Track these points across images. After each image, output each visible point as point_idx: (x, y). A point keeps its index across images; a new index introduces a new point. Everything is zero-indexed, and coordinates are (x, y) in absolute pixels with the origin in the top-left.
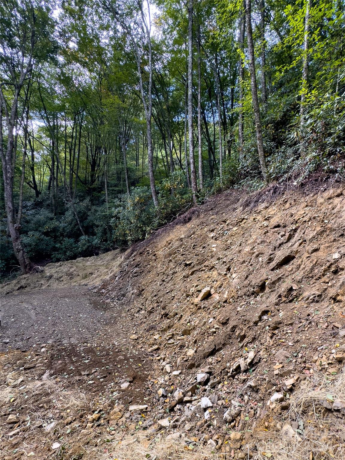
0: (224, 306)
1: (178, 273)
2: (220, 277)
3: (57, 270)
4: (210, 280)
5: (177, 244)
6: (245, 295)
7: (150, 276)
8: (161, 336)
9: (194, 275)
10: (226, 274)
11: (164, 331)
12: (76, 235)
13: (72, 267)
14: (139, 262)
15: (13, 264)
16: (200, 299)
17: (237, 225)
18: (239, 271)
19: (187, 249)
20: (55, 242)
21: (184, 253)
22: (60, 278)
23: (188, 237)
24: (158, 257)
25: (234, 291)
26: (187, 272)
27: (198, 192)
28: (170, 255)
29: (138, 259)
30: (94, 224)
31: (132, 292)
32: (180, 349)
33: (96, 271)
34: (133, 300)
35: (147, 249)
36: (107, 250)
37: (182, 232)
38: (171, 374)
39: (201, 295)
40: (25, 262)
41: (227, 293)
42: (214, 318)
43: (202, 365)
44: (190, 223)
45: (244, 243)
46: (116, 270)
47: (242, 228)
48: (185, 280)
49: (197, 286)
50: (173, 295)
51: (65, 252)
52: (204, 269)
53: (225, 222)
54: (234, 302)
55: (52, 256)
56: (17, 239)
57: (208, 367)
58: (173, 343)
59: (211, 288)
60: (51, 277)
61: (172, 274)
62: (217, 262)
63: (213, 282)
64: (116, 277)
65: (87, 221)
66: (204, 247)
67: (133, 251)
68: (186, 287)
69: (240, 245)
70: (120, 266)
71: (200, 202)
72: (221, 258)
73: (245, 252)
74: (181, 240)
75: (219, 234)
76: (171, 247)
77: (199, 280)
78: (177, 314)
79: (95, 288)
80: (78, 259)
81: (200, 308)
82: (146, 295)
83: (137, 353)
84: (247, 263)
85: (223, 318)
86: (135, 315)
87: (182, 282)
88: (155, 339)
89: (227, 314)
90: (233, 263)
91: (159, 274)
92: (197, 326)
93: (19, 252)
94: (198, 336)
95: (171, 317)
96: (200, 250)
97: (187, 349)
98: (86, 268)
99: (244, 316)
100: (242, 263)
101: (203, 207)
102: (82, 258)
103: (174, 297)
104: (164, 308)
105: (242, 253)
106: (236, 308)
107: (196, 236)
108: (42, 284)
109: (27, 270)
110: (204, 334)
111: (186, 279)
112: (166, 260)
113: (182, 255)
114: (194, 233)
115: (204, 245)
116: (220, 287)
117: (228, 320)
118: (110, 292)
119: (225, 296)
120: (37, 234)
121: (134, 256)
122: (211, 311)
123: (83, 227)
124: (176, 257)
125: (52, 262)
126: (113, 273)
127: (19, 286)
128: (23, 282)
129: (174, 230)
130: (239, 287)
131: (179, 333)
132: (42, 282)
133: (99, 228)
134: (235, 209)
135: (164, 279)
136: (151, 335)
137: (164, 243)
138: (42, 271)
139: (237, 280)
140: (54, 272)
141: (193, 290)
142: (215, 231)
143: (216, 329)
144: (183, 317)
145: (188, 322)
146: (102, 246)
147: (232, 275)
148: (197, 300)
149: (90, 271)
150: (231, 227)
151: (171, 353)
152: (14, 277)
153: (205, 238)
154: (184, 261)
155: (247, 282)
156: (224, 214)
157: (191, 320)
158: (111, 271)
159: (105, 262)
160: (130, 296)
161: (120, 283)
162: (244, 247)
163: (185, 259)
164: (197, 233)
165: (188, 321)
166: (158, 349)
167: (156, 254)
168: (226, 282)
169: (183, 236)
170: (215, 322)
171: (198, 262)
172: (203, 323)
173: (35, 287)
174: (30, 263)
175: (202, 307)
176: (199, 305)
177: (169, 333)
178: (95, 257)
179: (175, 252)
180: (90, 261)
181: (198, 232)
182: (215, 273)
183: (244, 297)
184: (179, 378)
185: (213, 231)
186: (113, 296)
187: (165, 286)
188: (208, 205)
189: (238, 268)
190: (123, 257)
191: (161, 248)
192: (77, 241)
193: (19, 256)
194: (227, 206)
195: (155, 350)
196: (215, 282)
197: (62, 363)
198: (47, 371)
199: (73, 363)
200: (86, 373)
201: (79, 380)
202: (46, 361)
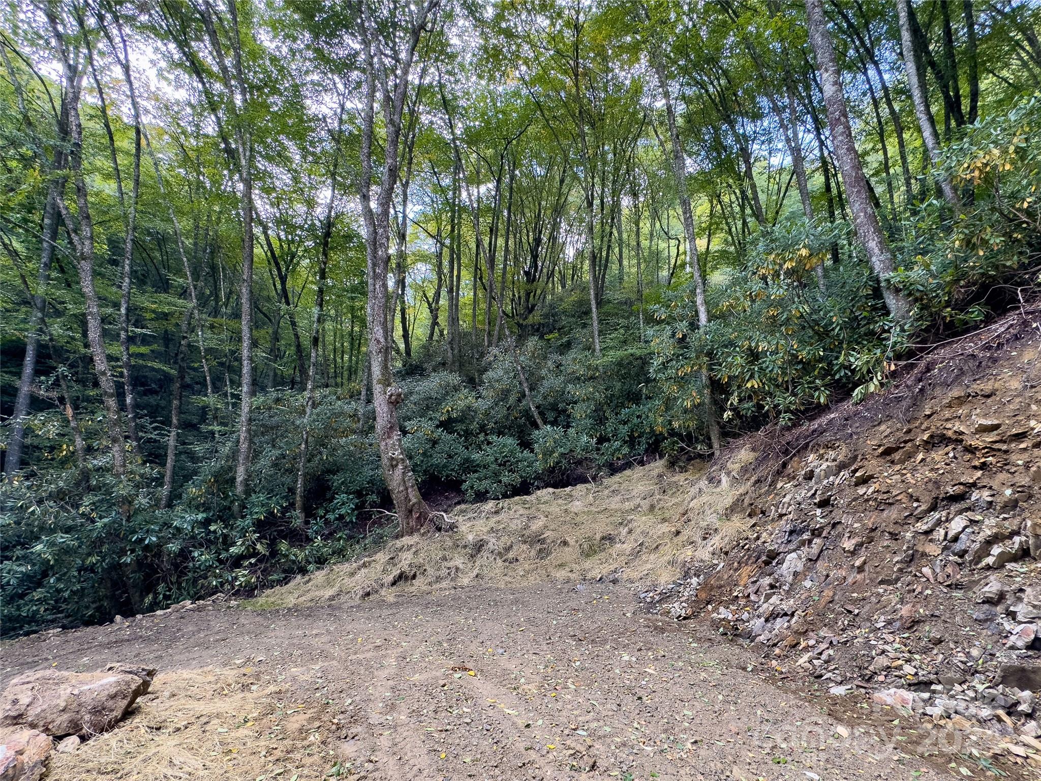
3: (491, 524)
13: (531, 518)
15: (374, 505)
20: (467, 447)
33: (623, 531)
51: (496, 474)
55: (464, 487)
60: (479, 546)
93: (394, 467)
98: (580, 519)
108: (457, 569)
109: (413, 523)
120: (427, 425)
125: (461, 502)
127: (396, 572)
128: (406, 560)
132: (458, 562)
138: (452, 527)
140: (485, 530)
149: (596, 529)
173: (439, 579)
192: (522, 445)
193: (394, 479)
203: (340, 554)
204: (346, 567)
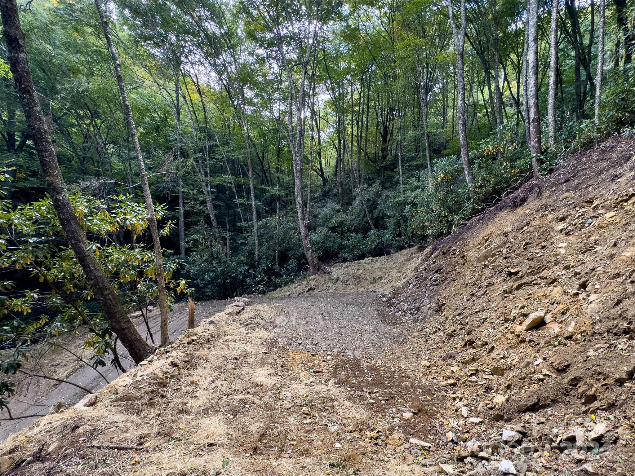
0: (565, 345)
1: (496, 285)
2: (566, 297)
3: (344, 271)
4: (547, 301)
5: (498, 241)
6: (608, 332)
7: (454, 287)
8: (460, 370)
9: (521, 291)
10: (577, 294)
11: (466, 363)
12: (364, 230)
13: (359, 269)
14: (441, 265)
16: (525, 328)
17: (615, 207)
18: (604, 291)
19: (513, 249)
20: (342, 239)
21: (508, 255)
22: (347, 281)
23: (518, 230)
24: (467, 260)
25: (587, 323)
26: (511, 284)
27: (542, 153)
28: (486, 257)
29: (440, 262)
30: (385, 215)
31: (429, 306)
32: (485, 392)
33: (387, 275)
34: (430, 316)
35: (454, 248)
36: (401, 248)
37: (508, 223)
38: (467, 419)
39: (528, 322)
40: (313, 262)
41: (573, 324)
42: (545, 359)
43: (514, 420)
44: (523, 206)
45: (624, 242)
46: (411, 274)
47: (627, 213)
48: (506, 297)
49: (523, 307)
50: (484, 317)
51: (352, 250)
52: (539, 281)
53: (590, 202)
54: (584, 340)
55: (339, 255)
56: (307, 236)
57: (522, 425)
58: (476, 382)
59: (547, 312)
60: (338, 279)
61: (487, 286)
62: (564, 272)
63: (553, 304)
64: (410, 284)
65: (377, 210)
66: (543, 247)
67: (434, 250)
68: (506, 307)
69: (615, 245)
70: (416, 269)
71: (545, 170)
72: (573, 267)
73: (624, 258)
74: (506, 234)
75: (575, 225)
76: (489, 245)
77: (529, 298)
78: (486, 344)
79: (384, 296)
80: (366, 259)
81: (523, 341)
82: (447, 311)
83: (427, 384)
84: (624, 277)
85: (558, 362)
86: (431, 336)
87: (501, 298)
88: (453, 372)
89: (568, 357)
90: (594, 275)
91: (467, 285)
92: (514, 366)
93: (308, 250)
94: (514, 379)
95: (478, 347)
96: (537, 251)
97: (495, 394)
98: (375, 270)
99: (598, 366)
100: (614, 278)
101: (551, 178)
102: (371, 258)
103: (486, 319)
104: (469, 333)
105: (616, 259)
106: (586, 351)
107: (531, 229)
108: (329, 287)
109: (316, 271)
110: (525, 378)
111: (506, 295)
112: (479, 264)
113: (505, 258)
114: (528, 224)
115: (544, 244)
116: (563, 313)
117: (568, 366)
118: (402, 303)
119: (570, 329)
120: (324, 230)
121: (435, 257)
122: (541, 348)
123: (372, 218)
124: (495, 260)
125: (338, 262)
126: (406, 279)
127: (309, 287)
128: (312, 284)
129: (496, 220)
130: (598, 318)
131: (487, 370)
132: (330, 285)
133: (392, 219)
134: (615, 178)
135: (474, 292)
136: (447, 365)
137: (479, 239)
138: (330, 272)
139: (596, 305)
140: (341, 274)
141: (515, 312)
142: (567, 220)
143: (545, 375)
144: (495, 350)
145: (502, 358)
146: (394, 242)
147: (588, 295)
148: (520, 329)
149: (379, 274)
150: (601, 212)
151: (472, 393)
152: (305, 277)
153: (547, 232)
154: (507, 267)
155: (617, 311)
156: (590, 189)
157: (507, 356)
158: (404, 276)
159: (397, 264)
160: (425, 311)
161: (416, 292)
162: (621, 249)
163: (508, 264)
164: (533, 223)
165: (502, 356)
166: (454, 385)
167: (465, 256)
168: (576, 306)
169: (509, 229)
170: (545, 366)
171: (529, 271)
172: (523, 364)
173: (323, 290)
174: (318, 263)
175: (527, 340)
176: (522, 336)
177: (472, 367)
178: (386, 256)
179: (494, 253)
180: (381, 261)
181: (537, 222)
182: (557, 291)
183: (605, 335)
184: (477, 427)
185: (563, 219)
186: (405, 309)
187: (475, 302)
188: (560, 174)
189: (603, 285)
190: (420, 258)
191: (473, 247)
192: (365, 237)
193: (309, 255)
194: (601, 173)
195: (451, 385)
196: (555, 305)
197: (345, 375)
198: (332, 379)
199: (356, 377)
200: (368, 391)
201: (361, 396)
202: (332, 369)
203: (292, 281)
204: (294, 285)
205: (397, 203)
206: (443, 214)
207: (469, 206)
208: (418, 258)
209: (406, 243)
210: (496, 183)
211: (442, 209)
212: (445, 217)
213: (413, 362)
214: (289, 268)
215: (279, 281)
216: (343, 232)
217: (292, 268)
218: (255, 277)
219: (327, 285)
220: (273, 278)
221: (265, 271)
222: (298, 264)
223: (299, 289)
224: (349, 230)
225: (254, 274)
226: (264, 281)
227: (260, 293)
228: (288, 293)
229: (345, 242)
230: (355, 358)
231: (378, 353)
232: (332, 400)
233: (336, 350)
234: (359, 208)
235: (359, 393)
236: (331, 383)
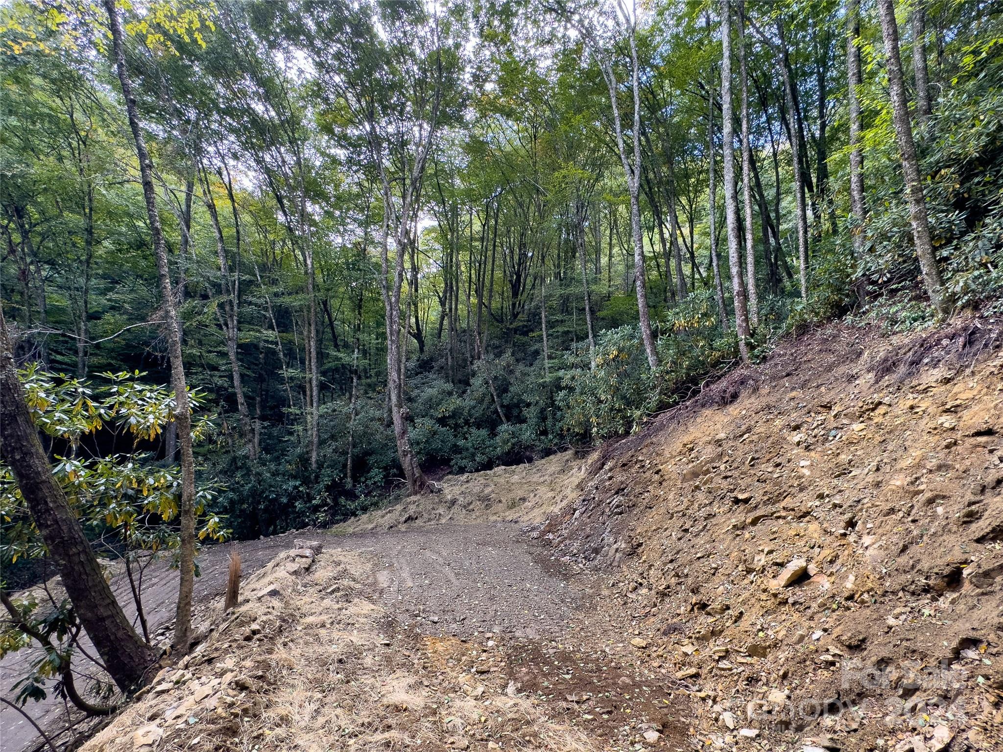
0: (848, 609)
1: (718, 517)
2: (829, 539)
3: (463, 489)
4: (802, 543)
5: (708, 452)
6: (903, 590)
7: (653, 518)
8: (697, 650)
9: (759, 526)
10: (844, 535)
11: (702, 639)
12: (491, 424)
13: (486, 486)
14: (622, 483)
15: (395, 475)
16: (783, 583)
17: (861, 416)
18: (880, 531)
19: (735, 465)
20: (455, 436)
21: (729, 474)
22: (469, 504)
23: (736, 438)
24: (666, 478)
25: (871, 577)
26: (740, 516)
27: (752, 336)
28: (695, 475)
29: (620, 477)
30: (521, 401)
31: (615, 546)
32: (747, 685)
33: (532, 495)
34: (619, 562)
35: (640, 458)
36: (547, 453)
37: (719, 426)
38: (735, 733)
39: (786, 574)
40: (413, 474)
41: (852, 578)
42: (825, 630)
43: (808, 729)
44: (736, 405)
45: (888, 467)
46: (572, 495)
47: (879, 426)
48: (738, 535)
49: (770, 552)
50: (714, 565)
51: (473, 455)
52: (783, 514)
53: (828, 407)
54: (875, 602)
55: (452, 463)
56: (404, 433)
57: (829, 736)
58: (730, 669)
59: (809, 560)
60: (453, 502)
61: (706, 519)
62: (818, 503)
63: (812, 548)
64: (575, 510)
65: (509, 394)
66: (778, 465)
67: (604, 459)
68: (744, 551)
69: (878, 470)
70: (580, 487)
71: (757, 357)
72: (828, 496)
73: (894, 487)
74: (719, 443)
75: (815, 437)
76: (697, 458)
77: (775, 539)
78: (728, 608)
79: (533, 529)
80: (496, 469)
81: (785, 602)
82: (649, 556)
83: (653, 677)
84: (901, 514)
85: (849, 635)
86: (629, 595)
87: (730, 537)
88: (686, 654)
89: (859, 628)
90: (861, 510)
91: (672, 515)
92: (781, 641)
93: (405, 456)
94: (790, 663)
95: (716, 612)
96: (770, 470)
97: (764, 687)
98: (513, 487)
99: (907, 640)
100: (888, 514)
101: (766, 368)
102: (503, 467)
103: (716, 569)
104: (695, 591)
105: (885, 488)
106: (881, 618)
107: (755, 438)
108: (440, 514)
109: (417, 488)
110: (805, 661)
111: (738, 532)
112: (685, 485)
113: (726, 477)
114: (749, 430)
115: (779, 461)
116: (832, 562)
117: (863, 641)
118: (567, 542)
119: (849, 584)
120: (428, 423)
121: (611, 470)
122: (814, 613)
123: (502, 406)
124: (711, 480)
125: (450, 473)
126: (565, 502)
127: (406, 516)
128: (412, 510)
129: (699, 420)
130: (884, 571)
131: (742, 650)
132: (441, 511)
133: (532, 409)
134: (852, 378)
135: (687, 526)
136: (674, 643)
137: (678, 446)
138: (440, 490)
139: (876, 552)
140: (458, 492)
141: (761, 560)
142: (803, 429)
143: (834, 656)
144: (745, 617)
145: (759, 630)
146: (537, 443)
147: (860, 537)
148: (776, 584)
149: (520, 493)
150: (845, 421)
151: (728, 688)
152: (398, 499)
153: (779, 443)
154: (732, 491)
155: (903, 560)
156: (823, 389)
157: (765, 626)
158: (561, 496)
159: (546, 477)
160: (610, 554)
161: (586, 524)
162: (888, 476)
163: (732, 487)
164: (757, 430)
165: (759, 627)
166: (696, 676)
167: (660, 470)
168: (846, 552)
169: (722, 435)
170: (830, 640)
171: (766, 498)
172: (795, 638)
173: (430, 520)
174: (421, 476)
175: (791, 601)
176: (781, 596)
177: (715, 647)
178: (527, 465)
179: (708, 470)
180: (518, 474)
181: (761, 429)
182: (813, 529)
183: (901, 594)
184: (755, 744)
185: (797, 428)
186: (575, 551)
187: (692, 543)
188: (776, 364)
189: (877, 523)
190: (583, 469)
191: (671, 458)
192: (493, 434)
193: (406, 462)
194: (829, 369)
195: (692, 677)
196: (817, 550)
197: (528, 673)
198: (511, 683)
199: (545, 675)
200: (575, 698)
201: (568, 709)
202: (503, 664)
203: (376, 505)
204: (380, 513)
205: (540, 385)
206: (617, 406)
207: (654, 398)
208: (580, 469)
209: (555, 445)
210: (689, 369)
211: (615, 399)
212: (619, 411)
213: (618, 642)
214: (369, 482)
215: (351, 505)
216: (457, 426)
217: (375, 483)
218: (310, 498)
219: (437, 512)
220: (342, 500)
221: (328, 488)
222: (385, 477)
223: (389, 519)
224: (467, 422)
225: (308, 494)
226: (327, 504)
227: (319, 528)
228: (370, 526)
229: (461, 443)
230: (531, 641)
231: (562, 630)
232: (528, 723)
233: (496, 629)
234: (483, 390)
235: (564, 704)
236: (511, 689)
